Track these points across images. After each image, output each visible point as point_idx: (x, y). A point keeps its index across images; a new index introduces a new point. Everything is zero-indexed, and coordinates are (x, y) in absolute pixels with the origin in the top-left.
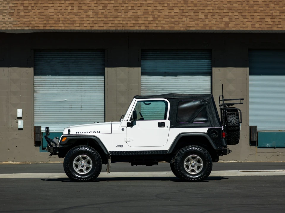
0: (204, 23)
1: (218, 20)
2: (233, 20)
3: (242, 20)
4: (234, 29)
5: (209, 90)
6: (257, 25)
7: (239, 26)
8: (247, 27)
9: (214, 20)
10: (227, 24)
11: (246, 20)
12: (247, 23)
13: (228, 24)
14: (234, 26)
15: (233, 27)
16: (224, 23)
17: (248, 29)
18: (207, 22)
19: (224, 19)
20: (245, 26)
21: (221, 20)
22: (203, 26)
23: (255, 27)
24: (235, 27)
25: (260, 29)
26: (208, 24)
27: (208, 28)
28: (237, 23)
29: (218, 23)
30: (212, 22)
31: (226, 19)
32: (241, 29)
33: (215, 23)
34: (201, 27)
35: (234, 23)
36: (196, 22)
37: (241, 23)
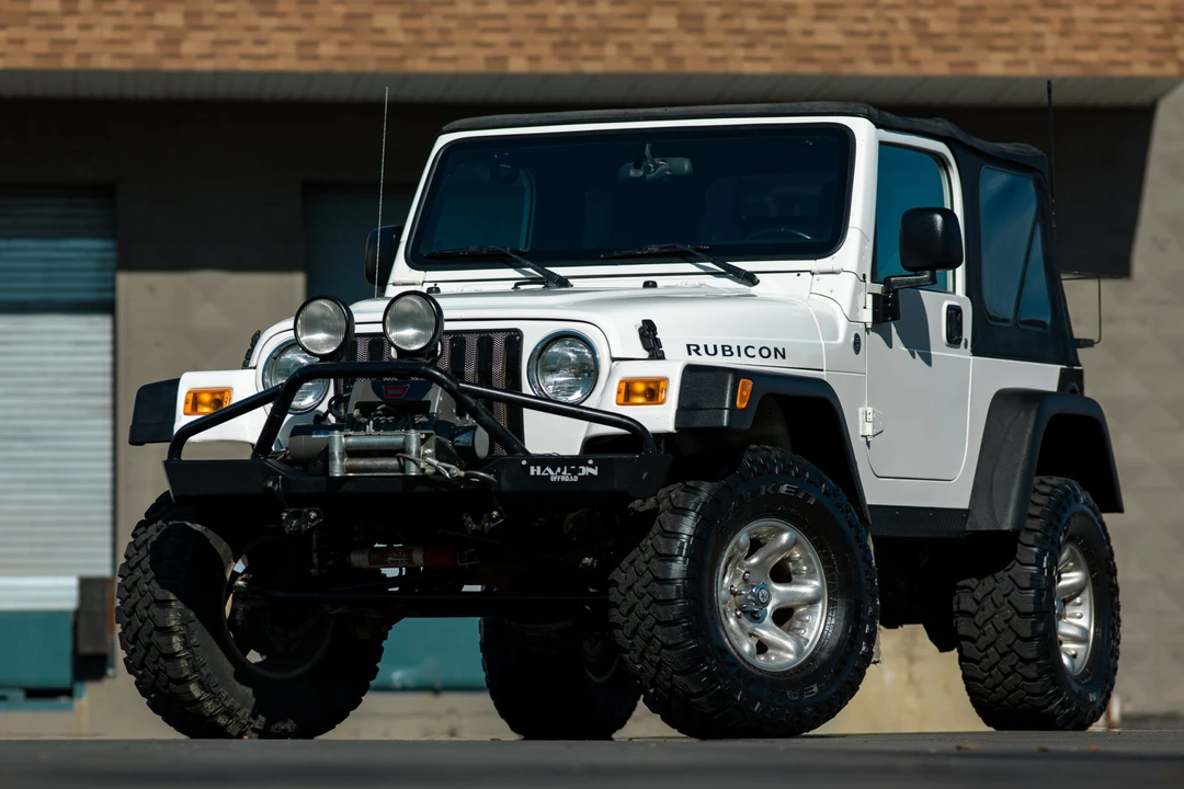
0: (56, 35)
1: (129, 20)
2: (208, 20)
3: (254, 20)
4: (206, 65)
5: (102, 395)
6: (327, 49)
7: (233, 50)
8: (273, 57)
9: (110, 21)
10: (172, 40)
11: (272, 22)
12: (278, 36)
13: (177, 42)
14: (206, 50)
15: (202, 56)
16: (159, 35)
17: (281, 65)
18: (71, 32)
19: (161, 19)
20: (263, 50)
21: (144, 21)
22: (44, 48)
23: (315, 58)
24: (210, 56)
25: (340, 67)
26: (73, 42)
27: (69, 62)
28: (225, 35)
29: (125, 35)
30: (97, 33)
31: (172, 18)
32: (245, 65)
33: (108, 34)
34: (38, 56)
35: (211, 36)
36: (15, 32)
37: (248, 36)
